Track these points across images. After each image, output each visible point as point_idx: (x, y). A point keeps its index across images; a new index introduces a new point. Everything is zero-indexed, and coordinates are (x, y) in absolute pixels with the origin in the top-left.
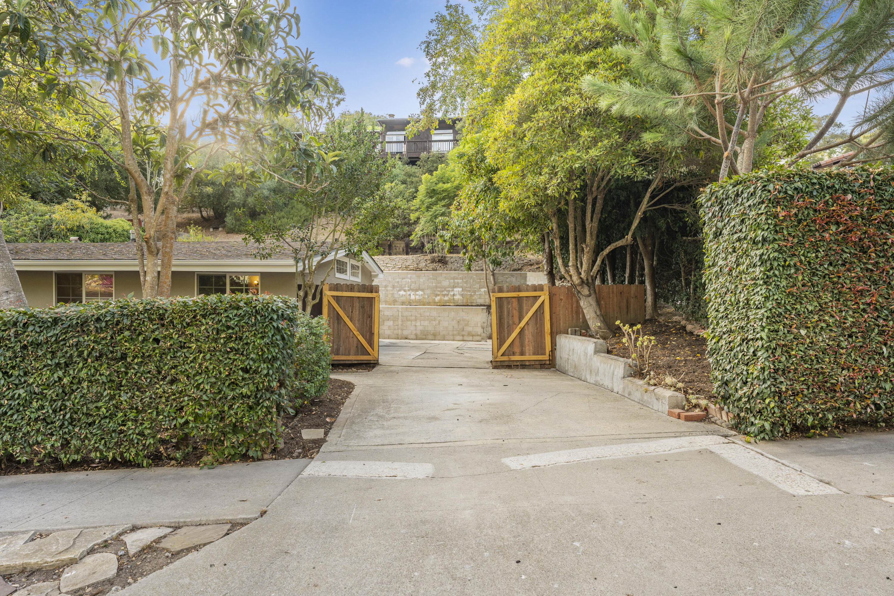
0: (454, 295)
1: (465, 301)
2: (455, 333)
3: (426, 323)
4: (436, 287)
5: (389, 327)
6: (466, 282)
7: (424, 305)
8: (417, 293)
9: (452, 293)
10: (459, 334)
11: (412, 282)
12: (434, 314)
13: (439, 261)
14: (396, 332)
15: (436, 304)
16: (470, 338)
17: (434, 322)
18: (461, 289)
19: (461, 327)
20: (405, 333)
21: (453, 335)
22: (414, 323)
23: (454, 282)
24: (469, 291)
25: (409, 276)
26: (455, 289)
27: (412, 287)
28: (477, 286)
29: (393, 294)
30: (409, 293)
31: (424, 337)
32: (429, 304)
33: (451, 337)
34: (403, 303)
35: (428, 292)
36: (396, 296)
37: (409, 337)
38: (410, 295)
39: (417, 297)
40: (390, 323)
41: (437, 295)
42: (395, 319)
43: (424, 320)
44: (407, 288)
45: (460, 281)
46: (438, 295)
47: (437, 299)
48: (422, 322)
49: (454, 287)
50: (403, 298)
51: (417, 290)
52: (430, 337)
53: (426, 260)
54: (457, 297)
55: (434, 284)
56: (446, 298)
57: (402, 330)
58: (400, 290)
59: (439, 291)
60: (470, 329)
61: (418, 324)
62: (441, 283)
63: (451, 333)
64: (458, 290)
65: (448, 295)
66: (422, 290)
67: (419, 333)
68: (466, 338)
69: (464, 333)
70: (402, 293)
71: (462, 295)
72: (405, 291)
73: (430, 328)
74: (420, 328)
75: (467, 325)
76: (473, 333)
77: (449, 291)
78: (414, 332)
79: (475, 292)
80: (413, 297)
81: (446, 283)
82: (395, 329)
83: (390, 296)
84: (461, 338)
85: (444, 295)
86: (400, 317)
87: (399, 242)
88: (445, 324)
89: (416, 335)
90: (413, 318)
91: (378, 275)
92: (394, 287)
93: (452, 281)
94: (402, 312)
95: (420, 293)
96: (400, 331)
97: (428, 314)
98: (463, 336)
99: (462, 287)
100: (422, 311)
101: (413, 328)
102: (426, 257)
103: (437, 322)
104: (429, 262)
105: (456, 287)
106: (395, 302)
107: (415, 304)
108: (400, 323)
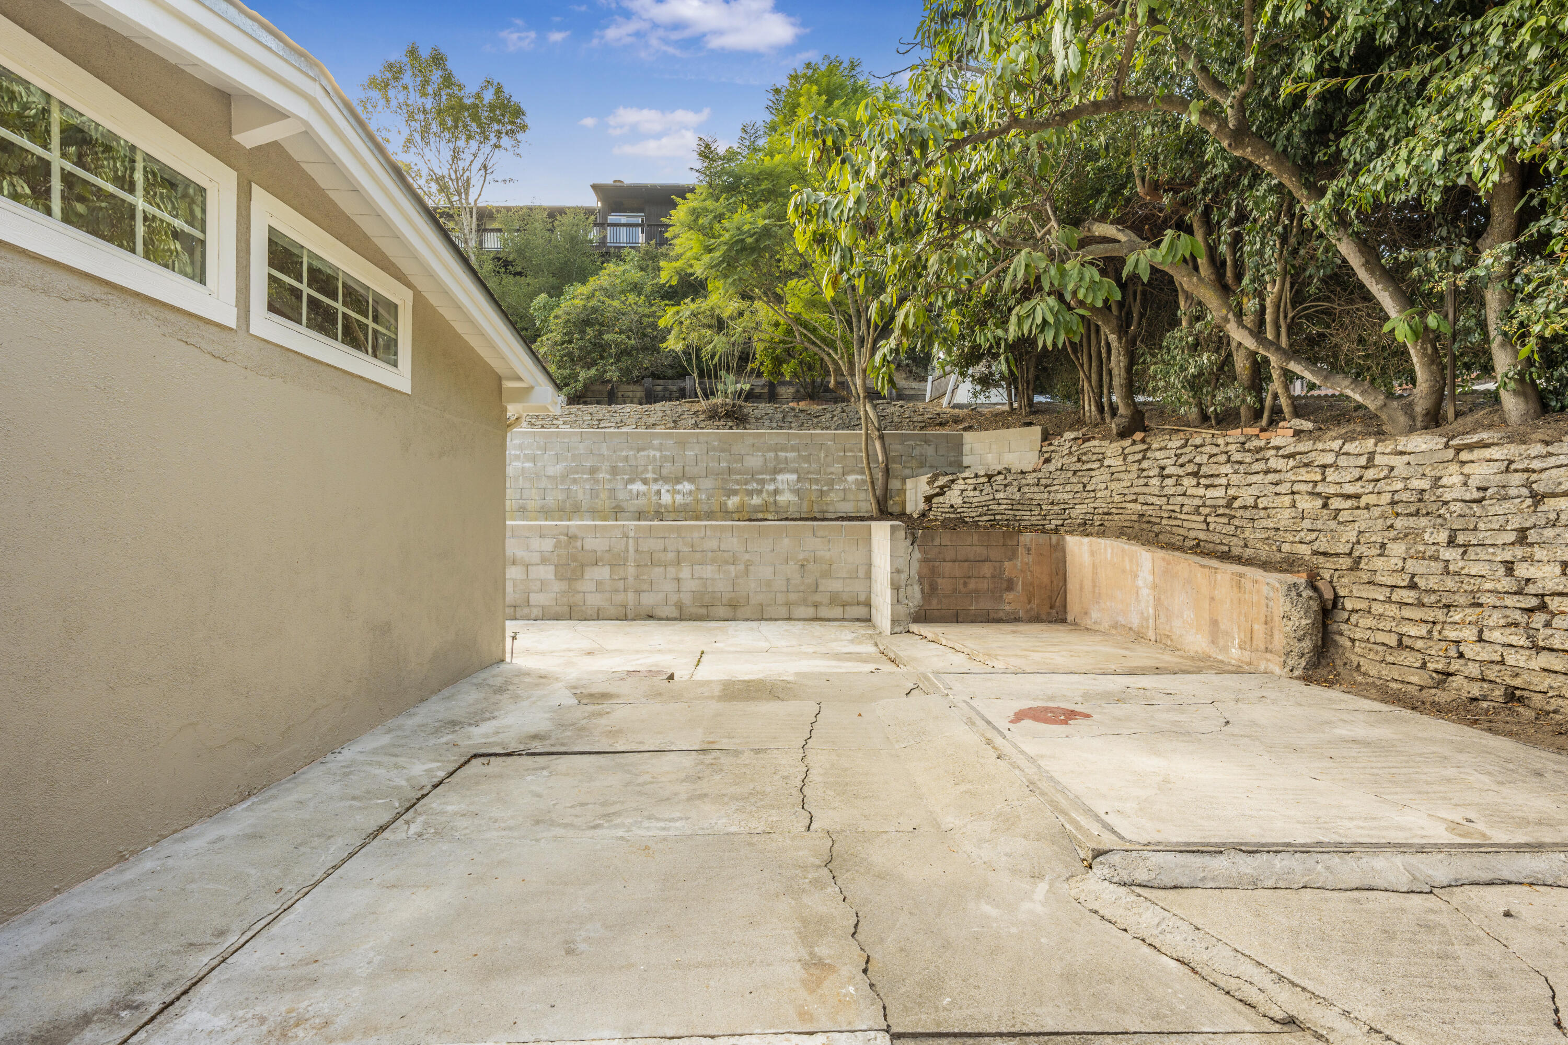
0: (776, 492)
1: (805, 508)
2: (793, 597)
3: (709, 571)
4: (730, 471)
5: (599, 583)
6: (808, 459)
7: (697, 518)
8: (679, 487)
9: (771, 487)
10: (804, 602)
11: (664, 458)
12: (732, 543)
13: (728, 415)
14: (619, 598)
15: (727, 514)
16: (837, 612)
17: (732, 568)
18: (794, 477)
19: (809, 580)
20: (648, 600)
21: (788, 604)
22: (672, 571)
23: (776, 457)
24: (817, 481)
25: (656, 442)
26: (780, 477)
27: (665, 472)
28: (837, 468)
29: (612, 490)
30: (655, 487)
31: (703, 611)
32: (710, 515)
33: (783, 611)
34: (640, 515)
35: (708, 484)
36: (622, 495)
37: (659, 612)
38: (659, 493)
39: (679, 498)
40: (603, 573)
41: (731, 493)
42: (616, 560)
43: (703, 563)
44: (650, 475)
45: (792, 455)
46: (734, 492)
47: (733, 502)
48: (696, 567)
49: (776, 471)
50: (642, 502)
51: (677, 480)
52: (721, 611)
53: (696, 413)
54: (785, 498)
55: (724, 464)
56: (756, 501)
57: (638, 592)
58: (631, 481)
59: (737, 482)
60: (834, 585)
61: (685, 573)
62: (741, 460)
63: (781, 598)
64: (786, 479)
65: (760, 492)
66: (692, 480)
67: (687, 599)
68: (824, 612)
69: (818, 598)
70: (637, 487)
71: (797, 492)
72: (645, 482)
73: (722, 587)
74: (691, 585)
75: (827, 574)
76: (845, 597)
77: (763, 482)
78: (674, 598)
79: (831, 483)
80: (666, 499)
81: (754, 461)
82: (617, 591)
83: (603, 495)
84: (810, 612)
85: (751, 493)
86: (631, 554)
87: (632, 387)
88: (765, 572)
89: (679, 606)
90: (671, 556)
91: (531, 388)
92: (614, 471)
93: (771, 455)
94: (636, 540)
95: (687, 486)
96: (631, 596)
97: (712, 544)
98: (816, 606)
99: (796, 471)
100: (696, 535)
101: (669, 586)
102: (696, 407)
103: (742, 567)
104: (702, 417)
105: (781, 471)
106: (617, 511)
107: (672, 516)
108: (631, 571)
